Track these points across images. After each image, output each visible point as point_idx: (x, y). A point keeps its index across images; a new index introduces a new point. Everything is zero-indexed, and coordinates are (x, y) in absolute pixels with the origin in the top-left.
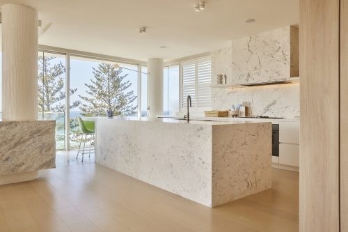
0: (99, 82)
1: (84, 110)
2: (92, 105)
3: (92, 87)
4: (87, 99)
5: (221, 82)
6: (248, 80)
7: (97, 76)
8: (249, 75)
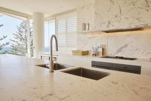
0: (20, 33)
1: (13, 46)
2: (17, 44)
3: (17, 35)
4: (14, 41)
5: (85, 29)
6: (108, 27)
7: (19, 30)
8: (109, 23)
